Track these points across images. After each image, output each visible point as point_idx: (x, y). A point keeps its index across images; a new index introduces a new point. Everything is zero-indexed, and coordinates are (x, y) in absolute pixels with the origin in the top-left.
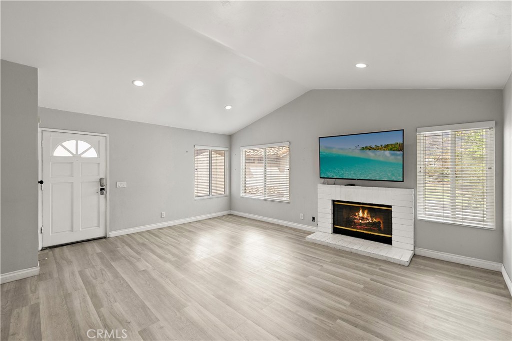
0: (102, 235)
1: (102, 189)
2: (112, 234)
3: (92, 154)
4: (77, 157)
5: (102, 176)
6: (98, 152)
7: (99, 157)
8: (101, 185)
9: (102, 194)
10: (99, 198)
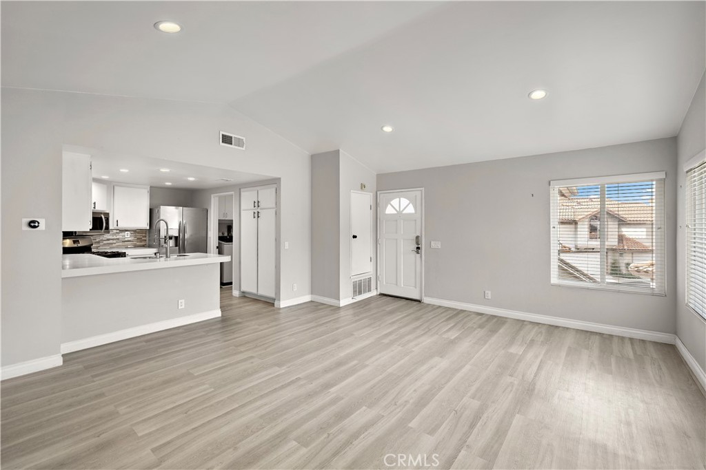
0: (417, 297)
1: (418, 248)
2: (426, 300)
3: (411, 210)
4: (399, 213)
5: (419, 234)
6: (415, 208)
7: (416, 213)
8: (418, 244)
9: (418, 253)
10: (416, 257)
